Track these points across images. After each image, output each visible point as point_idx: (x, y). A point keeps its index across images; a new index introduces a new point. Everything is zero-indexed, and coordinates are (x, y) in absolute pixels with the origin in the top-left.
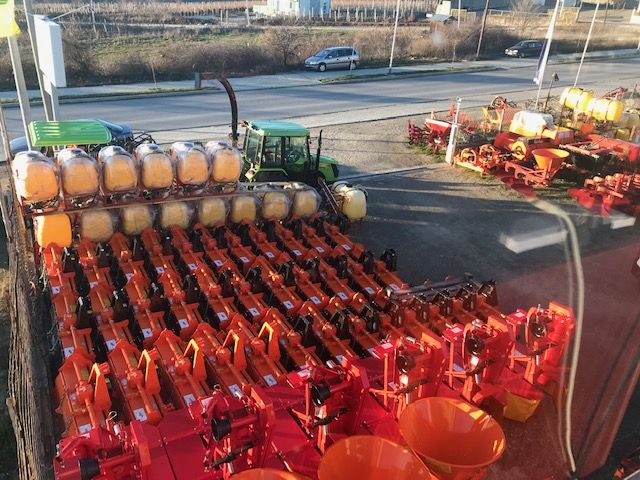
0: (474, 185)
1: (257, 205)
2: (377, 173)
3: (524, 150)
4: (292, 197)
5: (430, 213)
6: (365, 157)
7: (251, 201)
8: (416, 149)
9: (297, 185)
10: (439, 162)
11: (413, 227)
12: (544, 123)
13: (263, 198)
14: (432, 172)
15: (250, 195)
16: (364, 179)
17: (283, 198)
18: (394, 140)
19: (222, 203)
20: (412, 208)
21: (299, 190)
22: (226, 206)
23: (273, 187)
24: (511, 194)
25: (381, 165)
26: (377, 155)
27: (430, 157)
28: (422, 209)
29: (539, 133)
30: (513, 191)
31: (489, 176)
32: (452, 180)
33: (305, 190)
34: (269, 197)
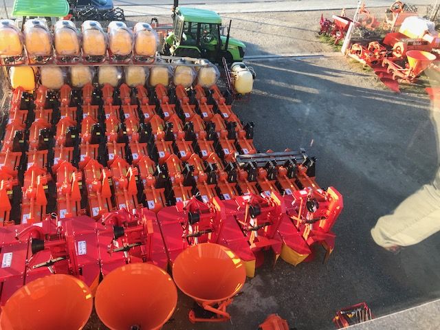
0: (354, 74)
1: (169, 74)
2: (283, 55)
3: (402, 50)
4: (197, 71)
5: (308, 93)
6: (279, 40)
7: (165, 71)
8: (323, 39)
9: (203, 62)
10: (336, 51)
11: (290, 103)
12: (427, 29)
13: (175, 70)
14: (326, 60)
15: (165, 66)
16: (270, 59)
17: (190, 71)
18: (309, 29)
19: (143, 70)
20: (296, 88)
21: (203, 66)
22: (146, 73)
23: (184, 61)
24: (380, 86)
25: (289, 49)
26: (290, 40)
27: (330, 47)
28: (304, 89)
29: (420, 37)
30: (382, 83)
31: (369, 68)
32: (339, 68)
33: (208, 66)
34: (179, 69)
